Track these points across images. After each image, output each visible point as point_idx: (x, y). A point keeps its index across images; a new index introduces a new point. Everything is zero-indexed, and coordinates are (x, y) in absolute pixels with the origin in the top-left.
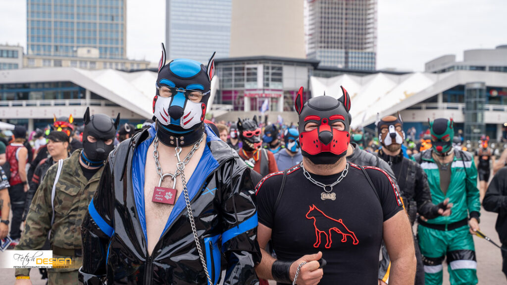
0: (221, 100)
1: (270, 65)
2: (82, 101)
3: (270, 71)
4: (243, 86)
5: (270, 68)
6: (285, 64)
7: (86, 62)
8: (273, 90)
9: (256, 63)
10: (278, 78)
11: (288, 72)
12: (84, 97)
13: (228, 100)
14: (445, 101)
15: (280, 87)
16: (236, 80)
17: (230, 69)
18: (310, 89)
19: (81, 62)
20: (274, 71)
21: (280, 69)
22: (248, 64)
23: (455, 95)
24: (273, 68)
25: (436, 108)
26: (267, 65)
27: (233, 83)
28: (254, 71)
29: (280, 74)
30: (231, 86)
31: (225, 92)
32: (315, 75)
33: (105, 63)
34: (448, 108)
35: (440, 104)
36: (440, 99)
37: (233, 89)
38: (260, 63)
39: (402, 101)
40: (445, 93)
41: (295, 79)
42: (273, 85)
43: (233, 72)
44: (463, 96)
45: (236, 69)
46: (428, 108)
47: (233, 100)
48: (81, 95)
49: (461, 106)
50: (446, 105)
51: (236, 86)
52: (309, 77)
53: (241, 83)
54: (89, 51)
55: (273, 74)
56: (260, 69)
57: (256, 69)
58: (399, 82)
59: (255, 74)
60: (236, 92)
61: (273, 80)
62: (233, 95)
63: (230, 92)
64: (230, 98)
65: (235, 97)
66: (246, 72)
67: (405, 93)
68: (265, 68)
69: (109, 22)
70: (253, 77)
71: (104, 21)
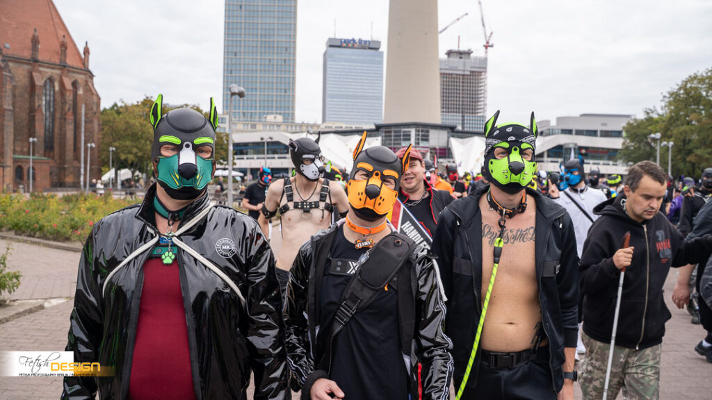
1: (420, 129)
3: (421, 133)
4: (400, 144)
5: (420, 131)
6: (431, 128)
7: (273, 125)
8: (422, 147)
9: (409, 128)
10: (426, 138)
11: (433, 134)
14: (549, 156)
15: (427, 145)
16: (394, 140)
17: (390, 132)
18: (450, 146)
19: (270, 125)
20: (423, 133)
21: (428, 132)
22: (404, 128)
23: (556, 152)
24: (422, 131)
25: (542, 162)
27: (392, 142)
28: (408, 133)
29: (428, 136)
32: (453, 136)
33: (287, 126)
34: (552, 162)
35: (545, 158)
36: (546, 155)
37: (393, 146)
38: (413, 127)
40: (549, 151)
41: (438, 139)
42: (422, 144)
43: (393, 134)
44: (562, 153)
45: (395, 132)
49: (560, 160)
50: (550, 159)
51: (394, 144)
52: (448, 138)
53: (399, 142)
54: (275, 117)
55: (422, 136)
56: (413, 132)
57: (410, 132)
59: (409, 135)
61: (422, 140)
66: (402, 134)
68: (417, 131)
69: (283, 93)
70: (407, 138)
71: (279, 93)
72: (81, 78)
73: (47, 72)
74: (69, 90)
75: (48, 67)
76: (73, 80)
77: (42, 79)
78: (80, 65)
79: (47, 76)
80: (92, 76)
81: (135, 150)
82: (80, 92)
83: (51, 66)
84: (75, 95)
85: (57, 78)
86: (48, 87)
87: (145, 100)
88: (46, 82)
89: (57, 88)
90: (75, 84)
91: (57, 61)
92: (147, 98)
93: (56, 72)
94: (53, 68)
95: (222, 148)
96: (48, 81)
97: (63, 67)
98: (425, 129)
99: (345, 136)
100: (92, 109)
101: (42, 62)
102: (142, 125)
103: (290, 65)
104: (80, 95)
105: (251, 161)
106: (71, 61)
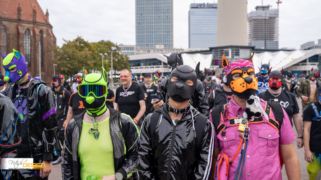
0: (214, 64)
1: (234, 49)
2: (160, 66)
3: (234, 51)
5: (234, 50)
6: (240, 48)
7: (159, 50)
8: (235, 59)
9: (228, 48)
10: (237, 54)
11: (242, 51)
12: (161, 64)
13: (217, 64)
16: (220, 56)
17: (218, 51)
19: (157, 50)
20: (236, 51)
21: (239, 50)
22: (225, 49)
23: (314, 59)
24: (235, 50)
25: (306, 65)
26: (233, 49)
27: (219, 57)
28: (227, 51)
29: (239, 53)
30: (218, 58)
31: (216, 60)
33: (166, 50)
34: (311, 65)
35: (308, 63)
36: (308, 61)
37: (219, 59)
38: (230, 48)
39: (291, 62)
40: (310, 58)
41: (245, 54)
42: (235, 57)
43: (219, 52)
44: (318, 59)
46: (302, 65)
47: (219, 63)
48: (160, 64)
49: (317, 63)
50: (310, 63)
51: (220, 58)
52: (251, 53)
54: (160, 46)
55: (235, 52)
56: (230, 51)
57: (228, 51)
58: (289, 54)
59: (228, 53)
60: (220, 60)
61: (235, 55)
62: (219, 61)
63: (218, 60)
64: (218, 63)
65: (220, 62)
66: (224, 52)
67: (292, 59)
69: (167, 34)
70: (227, 54)
71: (164, 34)
72: (44, 28)
73: (26, 26)
74: (38, 35)
75: (26, 23)
76: (40, 29)
77: (24, 29)
78: (44, 22)
79: (26, 28)
80: (51, 27)
81: (69, 65)
82: (45, 36)
83: (28, 22)
84: (42, 38)
85: (31, 29)
86: (27, 34)
87: (77, 39)
88: (26, 31)
89: (32, 34)
90: (41, 32)
91: (31, 19)
92: (79, 37)
93: (31, 26)
94: (29, 24)
95: (122, 63)
96: (27, 31)
97: (35, 23)
98: (237, 49)
99: (192, 54)
100: (51, 44)
101: (23, 21)
102: (74, 52)
103: (170, 19)
104: (45, 37)
105: (142, 69)
106: (39, 19)
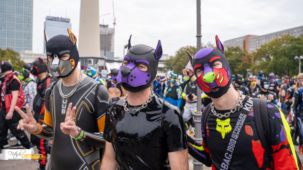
1: (95, 59)
4: (87, 65)
10: (97, 62)
11: (99, 61)
16: (85, 63)
17: (83, 60)
18: (106, 66)
21: (98, 60)
22: (89, 59)
32: (107, 62)
41: (101, 63)
42: (96, 65)
45: (85, 60)
52: (105, 63)
56: (92, 60)
57: (91, 60)
60: (85, 66)
64: (84, 68)
68: (94, 60)
70: (90, 62)
71: (25, 40)
98: (96, 59)
103: (30, 28)
